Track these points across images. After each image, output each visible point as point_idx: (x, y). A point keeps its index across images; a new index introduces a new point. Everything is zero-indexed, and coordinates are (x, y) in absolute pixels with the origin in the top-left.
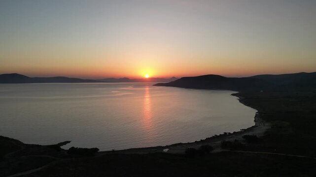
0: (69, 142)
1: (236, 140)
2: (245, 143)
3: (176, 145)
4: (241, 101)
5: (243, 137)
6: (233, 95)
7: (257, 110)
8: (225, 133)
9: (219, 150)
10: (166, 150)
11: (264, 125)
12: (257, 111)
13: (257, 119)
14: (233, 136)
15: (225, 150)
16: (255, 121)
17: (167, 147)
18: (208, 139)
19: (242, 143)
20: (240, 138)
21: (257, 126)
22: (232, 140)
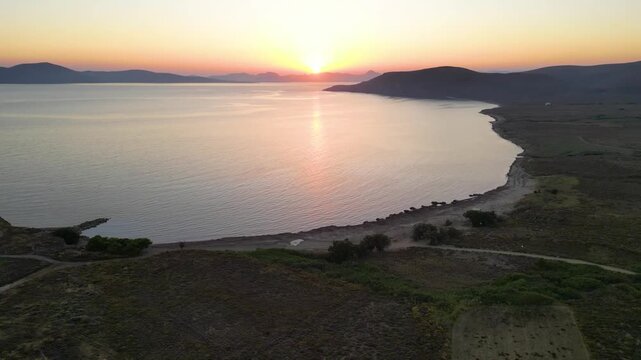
0: (105, 221)
1: (448, 221)
2: (466, 228)
3: (320, 230)
4: (496, 127)
5: (464, 215)
6: (485, 112)
7: (523, 148)
8: (435, 203)
9: (406, 244)
10: (295, 243)
11: (524, 186)
12: (521, 151)
13: (515, 169)
14: (451, 209)
15: (417, 245)
16: (508, 175)
17: (301, 235)
18: (391, 218)
19: (459, 228)
21: (509, 188)
22: (440, 220)
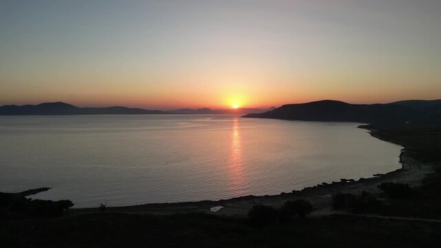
0: (47, 189)
1: (364, 192)
4: (374, 135)
5: (379, 187)
6: (360, 127)
7: (403, 146)
8: (344, 181)
9: (327, 212)
10: (215, 209)
11: (420, 169)
12: (403, 148)
13: (404, 158)
15: (340, 213)
16: (400, 162)
17: (221, 202)
18: (307, 190)
19: (378, 199)
20: (374, 189)
21: (406, 170)
22: (357, 192)
